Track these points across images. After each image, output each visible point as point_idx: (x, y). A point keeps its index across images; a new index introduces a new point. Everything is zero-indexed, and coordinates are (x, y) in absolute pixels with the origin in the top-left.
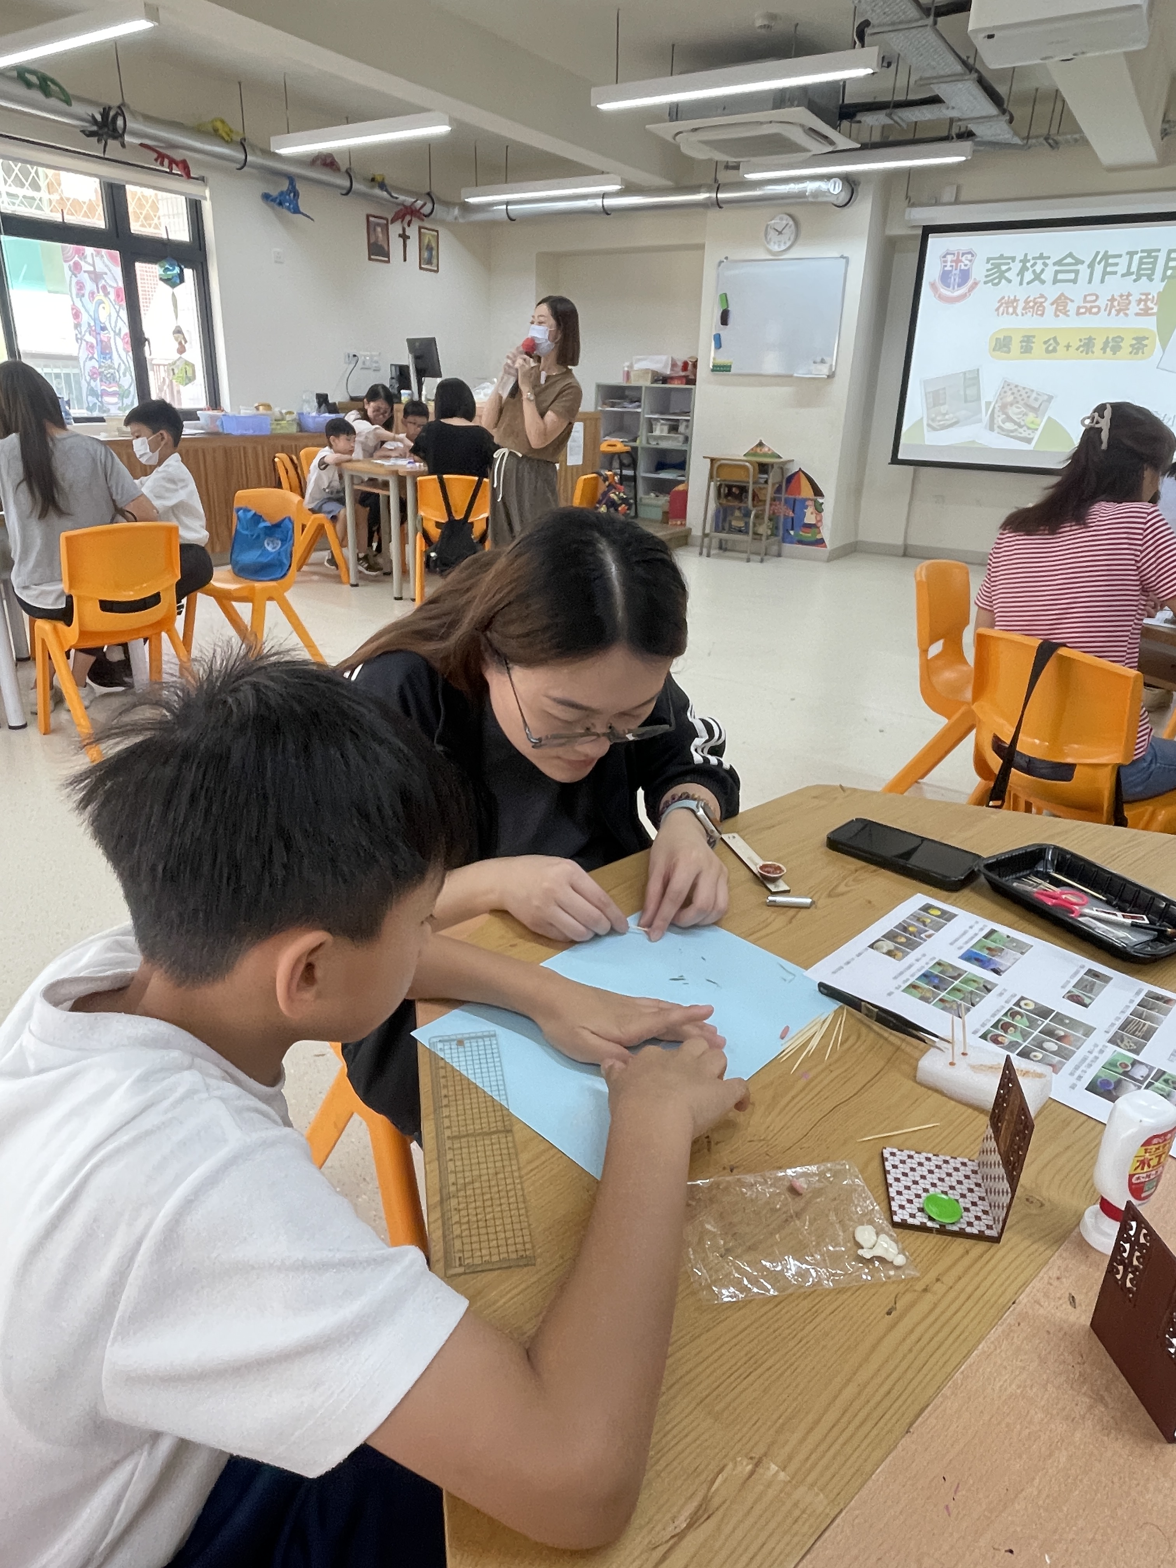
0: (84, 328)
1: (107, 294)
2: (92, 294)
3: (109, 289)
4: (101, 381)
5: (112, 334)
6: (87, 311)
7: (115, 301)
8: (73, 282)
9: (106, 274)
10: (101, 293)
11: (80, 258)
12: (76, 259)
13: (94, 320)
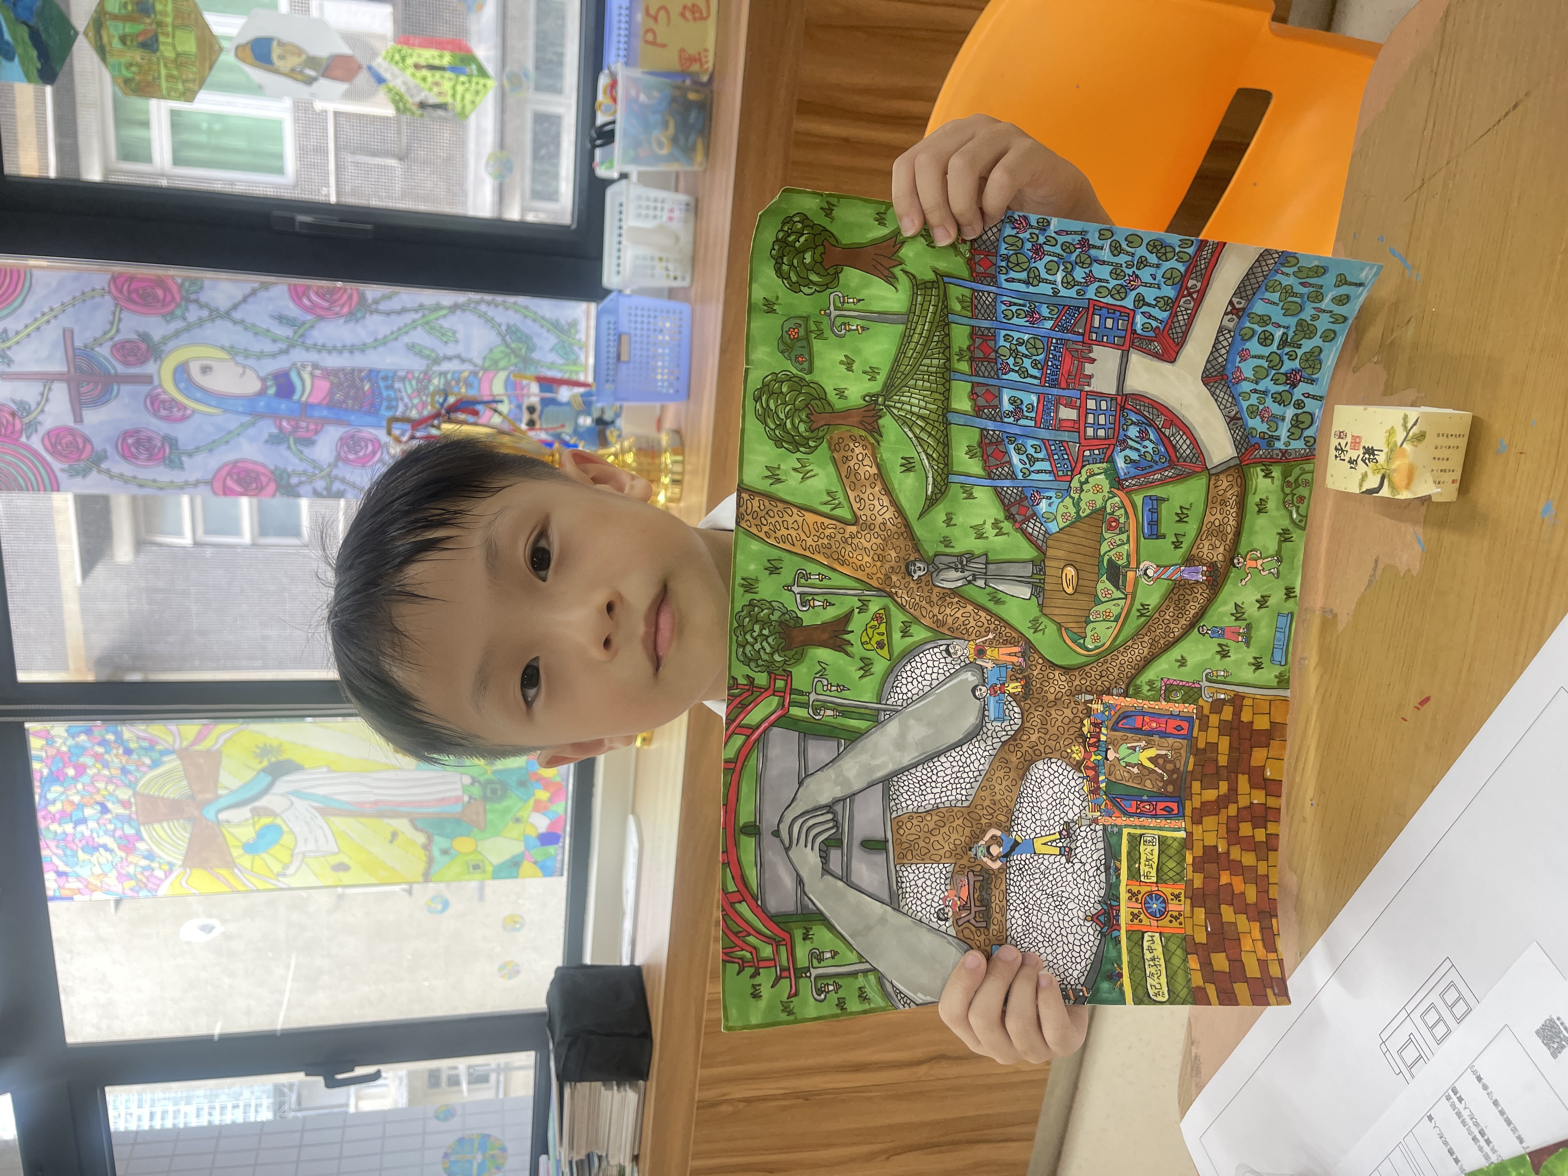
2: (161, 405)
5: (298, 355)
6: (227, 438)
7: (169, 317)
8: (125, 468)
9: (68, 334)
10: (150, 368)
11: (32, 426)
12: (36, 442)
13: (258, 416)
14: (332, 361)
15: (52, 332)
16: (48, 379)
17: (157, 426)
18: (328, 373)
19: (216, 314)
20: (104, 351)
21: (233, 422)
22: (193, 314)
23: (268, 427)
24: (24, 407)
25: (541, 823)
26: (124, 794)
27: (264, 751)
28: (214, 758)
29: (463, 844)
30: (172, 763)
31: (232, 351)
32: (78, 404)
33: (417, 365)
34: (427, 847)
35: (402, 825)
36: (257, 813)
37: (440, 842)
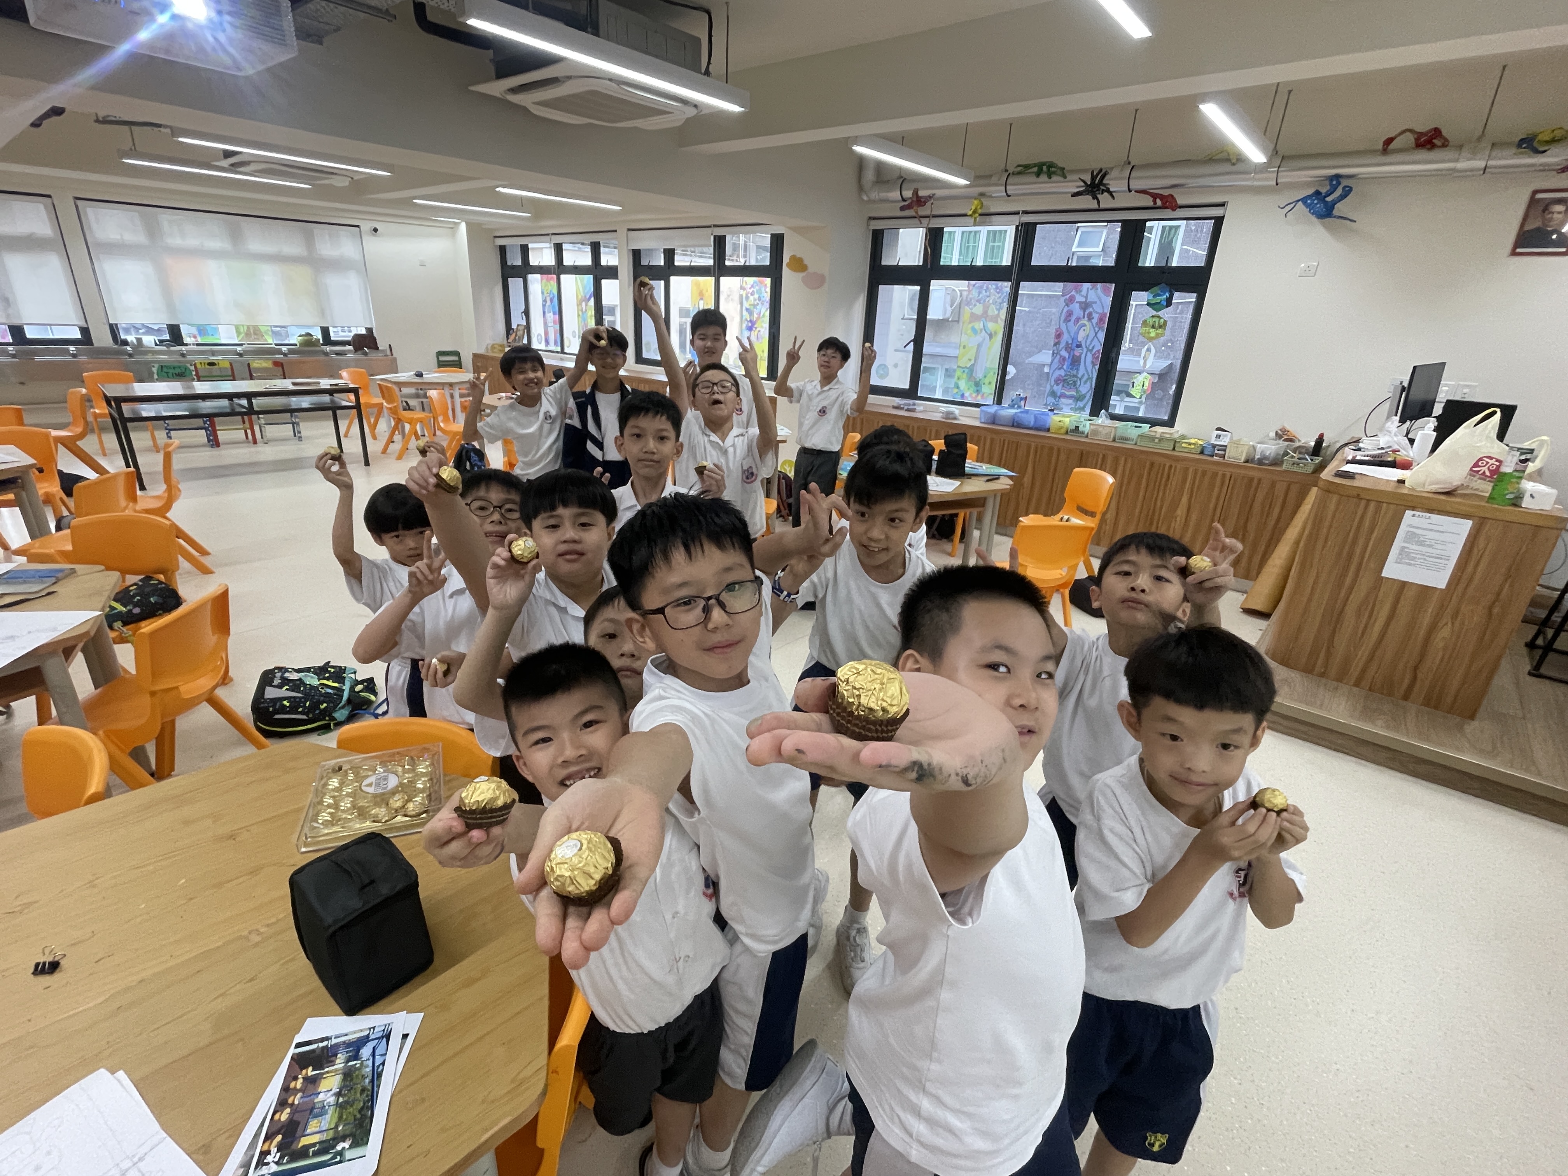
0: (1063, 345)
1: (1090, 318)
2: (1078, 320)
3: (1094, 315)
4: (1063, 386)
5: (1085, 350)
6: (1069, 332)
7: (1097, 324)
8: (1065, 311)
9: (1095, 303)
10: (1086, 318)
11: (1077, 292)
12: (1073, 293)
13: (1073, 340)
14: (1083, 356)
15: (1096, 299)
16: (1086, 297)
17: (1073, 318)
18: (1080, 356)
19: (1096, 334)
20: (1091, 310)
21: (1072, 335)
22: (1097, 329)
23: (1070, 342)
24: (1081, 291)
25: (967, 394)
26: (991, 301)
27: (996, 333)
28: (996, 322)
29: (965, 376)
30: (996, 312)
31: (1088, 336)
32: (1080, 303)
33: (1080, 376)
34: (966, 367)
35: (972, 362)
36: (981, 330)
37: (966, 371)
